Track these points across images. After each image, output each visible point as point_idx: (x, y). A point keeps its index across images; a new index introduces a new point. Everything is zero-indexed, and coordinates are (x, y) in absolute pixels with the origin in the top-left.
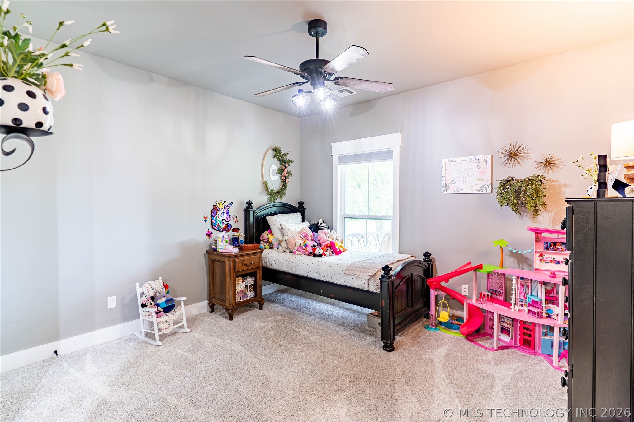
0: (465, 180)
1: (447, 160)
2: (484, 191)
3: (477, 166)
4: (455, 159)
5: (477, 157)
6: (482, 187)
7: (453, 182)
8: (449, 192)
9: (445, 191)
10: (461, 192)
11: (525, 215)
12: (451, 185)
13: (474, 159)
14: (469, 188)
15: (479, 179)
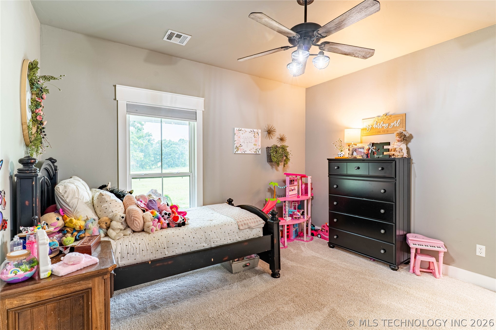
0: (247, 144)
1: (238, 129)
2: (258, 153)
3: (254, 136)
4: (243, 129)
5: (255, 130)
6: (256, 150)
7: (241, 145)
8: (239, 152)
9: (237, 151)
10: (246, 153)
11: (274, 167)
12: (240, 147)
13: (252, 131)
14: (250, 150)
15: (255, 145)
